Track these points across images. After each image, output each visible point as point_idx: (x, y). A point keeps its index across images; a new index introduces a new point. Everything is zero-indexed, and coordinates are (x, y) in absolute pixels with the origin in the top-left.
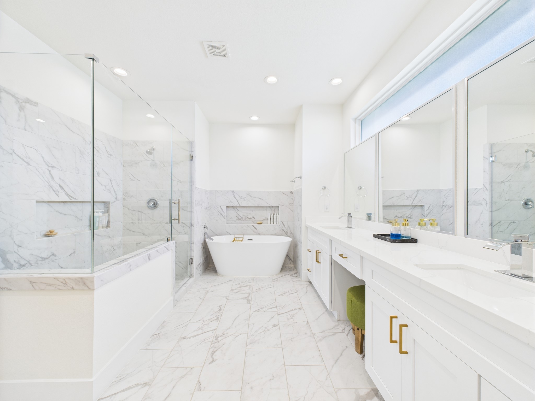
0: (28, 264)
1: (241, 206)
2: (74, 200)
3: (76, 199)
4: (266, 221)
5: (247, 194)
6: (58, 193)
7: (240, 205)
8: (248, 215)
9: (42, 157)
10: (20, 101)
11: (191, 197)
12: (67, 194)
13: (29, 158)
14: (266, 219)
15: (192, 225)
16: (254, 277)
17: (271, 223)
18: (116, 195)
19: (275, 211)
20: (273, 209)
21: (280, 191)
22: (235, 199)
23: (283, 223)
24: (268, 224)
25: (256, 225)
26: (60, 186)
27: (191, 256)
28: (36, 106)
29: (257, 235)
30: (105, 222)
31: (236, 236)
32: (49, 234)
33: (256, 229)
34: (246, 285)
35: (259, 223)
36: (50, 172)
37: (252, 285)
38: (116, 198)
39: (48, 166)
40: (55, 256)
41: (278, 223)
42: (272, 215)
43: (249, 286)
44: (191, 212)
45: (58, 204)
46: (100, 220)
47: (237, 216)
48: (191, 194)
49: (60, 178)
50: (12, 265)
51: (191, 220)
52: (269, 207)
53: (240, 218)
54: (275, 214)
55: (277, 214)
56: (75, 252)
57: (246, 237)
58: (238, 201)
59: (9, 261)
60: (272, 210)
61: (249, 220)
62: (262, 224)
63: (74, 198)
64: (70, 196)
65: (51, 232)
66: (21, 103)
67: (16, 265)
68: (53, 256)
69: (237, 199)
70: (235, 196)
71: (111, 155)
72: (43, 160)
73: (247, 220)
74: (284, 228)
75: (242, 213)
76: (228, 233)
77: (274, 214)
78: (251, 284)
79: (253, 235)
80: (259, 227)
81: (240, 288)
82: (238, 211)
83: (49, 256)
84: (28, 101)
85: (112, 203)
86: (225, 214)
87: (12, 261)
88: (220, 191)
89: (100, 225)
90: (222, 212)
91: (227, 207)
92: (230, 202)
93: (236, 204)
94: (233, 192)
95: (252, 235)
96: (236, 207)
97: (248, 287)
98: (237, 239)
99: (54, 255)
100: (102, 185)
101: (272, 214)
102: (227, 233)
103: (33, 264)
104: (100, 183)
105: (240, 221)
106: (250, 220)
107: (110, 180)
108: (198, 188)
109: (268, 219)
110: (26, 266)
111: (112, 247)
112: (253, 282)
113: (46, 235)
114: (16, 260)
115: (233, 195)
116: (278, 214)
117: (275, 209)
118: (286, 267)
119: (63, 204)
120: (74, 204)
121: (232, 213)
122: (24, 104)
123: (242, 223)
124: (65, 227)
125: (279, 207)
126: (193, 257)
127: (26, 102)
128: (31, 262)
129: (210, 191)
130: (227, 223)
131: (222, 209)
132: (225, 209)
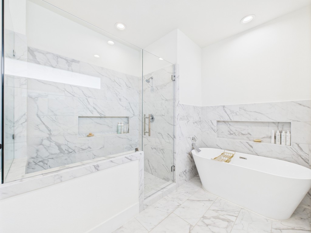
0: (74, 152)
1: (233, 120)
2: (103, 116)
3: (105, 115)
4: (268, 140)
5: (240, 108)
6: (92, 112)
7: (231, 120)
8: (241, 131)
9: (82, 91)
10: (69, 61)
11: (174, 113)
12: (98, 112)
13: (75, 93)
14: (267, 137)
15: (174, 137)
16: (242, 209)
17: (275, 143)
18: (134, 112)
19: (283, 128)
20: (280, 125)
21: (293, 102)
22: (226, 114)
23: (298, 145)
24: (271, 143)
25: (251, 143)
26: (94, 108)
27: (174, 164)
28: (78, 63)
29: (253, 155)
30: (126, 130)
31: (226, 151)
32: (90, 135)
33: (252, 147)
34: (225, 218)
35: (257, 141)
36: (87, 100)
37: (233, 222)
38: (134, 115)
39: (86, 96)
40: (91, 148)
41: (288, 143)
42: (278, 134)
43: (229, 221)
44: (174, 125)
45: (96, 118)
46: (122, 128)
47: (228, 131)
48: (174, 110)
49: (94, 103)
50: (64, 151)
51: (174, 132)
52: (273, 123)
53: (232, 133)
54: (283, 132)
55: (286, 133)
56: (104, 147)
57: (238, 155)
58: (229, 116)
59: (62, 149)
60: (278, 127)
61: (243, 136)
62: (262, 143)
63: (103, 115)
64: (100, 114)
65: (90, 134)
66: (70, 62)
67: (66, 152)
68: (89, 149)
69: (228, 113)
70: (225, 110)
71: (130, 87)
72: (83, 93)
73: (241, 135)
74: (301, 153)
75: (234, 128)
76: (219, 146)
77: (281, 132)
78: (233, 219)
79: (248, 154)
80: (256, 146)
81: (214, 219)
82: (230, 126)
83: (86, 148)
84: (73, 61)
85: (130, 118)
86: (215, 128)
87: (64, 149)
88: (211, 106)
89: (122, 131)
90: (213, 126)
91: (218, 121)
92: (220, 117)
93: (227, 119)
94: (224, 107)
95: (246, 153)
96: (228, 122)
97: (226, 223)
98: (227, 154)
99: (89, 147)
100: (123, 106)
101: (278, 132)
102: (217, 146)
103: (76, 152)
104: (122, 105)
105: (231, 136)
106: (245, 136)
107: (129, 103)
108: (183, 105)
109: (270, 137)
110: (73, 153)
111: (131, 145)
112: (237, 217)
113: (88, 136)
114: (67, 149)
115: (224, 110)
116: (288, 133)
117: (283, 126)
118: (305, 209)
119: (99, 118)
120: (107, 118)
121: (224, 128)
122: (71, 63)
123: (234, 139)
124: (101, 132)
125: (291, 123)
126: (176, 165)
127: (72, 62)
128: (75, 151)
129: (202, 107)
130: (218, 137)
131: (212, 124)
132: (215, 123)
